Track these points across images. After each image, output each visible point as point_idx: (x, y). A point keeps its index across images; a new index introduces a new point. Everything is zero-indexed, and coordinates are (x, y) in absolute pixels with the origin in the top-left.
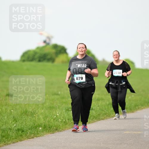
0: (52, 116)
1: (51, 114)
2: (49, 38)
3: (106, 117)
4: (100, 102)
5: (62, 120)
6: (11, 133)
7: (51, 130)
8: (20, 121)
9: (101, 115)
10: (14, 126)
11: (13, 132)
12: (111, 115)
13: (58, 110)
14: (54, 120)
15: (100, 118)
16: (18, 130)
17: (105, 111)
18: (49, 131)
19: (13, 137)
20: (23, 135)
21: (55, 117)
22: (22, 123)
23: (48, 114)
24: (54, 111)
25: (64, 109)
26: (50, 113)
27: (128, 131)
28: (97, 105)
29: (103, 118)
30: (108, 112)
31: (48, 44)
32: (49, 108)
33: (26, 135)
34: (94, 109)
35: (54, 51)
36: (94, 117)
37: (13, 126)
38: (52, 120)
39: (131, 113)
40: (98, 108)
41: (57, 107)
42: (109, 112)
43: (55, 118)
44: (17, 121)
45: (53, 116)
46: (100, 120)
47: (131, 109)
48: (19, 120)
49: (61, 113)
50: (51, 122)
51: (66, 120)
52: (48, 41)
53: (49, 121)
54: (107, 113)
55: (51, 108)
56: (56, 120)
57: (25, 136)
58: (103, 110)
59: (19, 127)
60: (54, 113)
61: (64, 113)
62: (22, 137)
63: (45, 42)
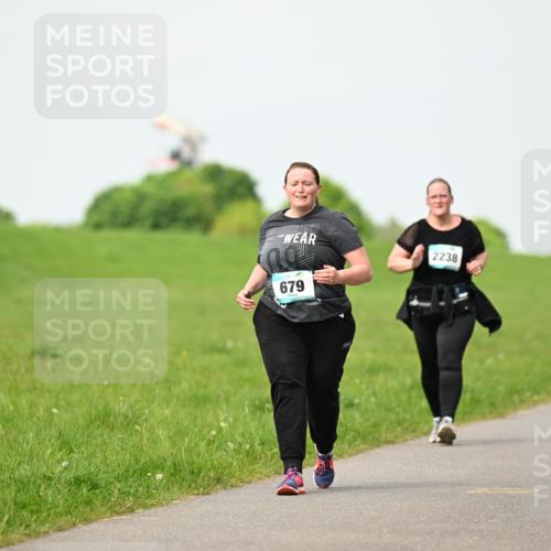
0: (200, 431)
1: (199, 421)
2: (191, 142)
3: (403, 433)
4: (380, 379)
5: (240, 444)
6: (50, 492)
7: (199, 481)
8: (83, 449)
9: (385, 427)
10: (61, 467)
11: (59, 491)
12: (421, 426)
13: (225, 407)
14: (208, 445)
15: (378, 439)
16: (78, 481)
17: (398, 413)
18: (190, 486)
19: (57, 507)
20: (94, 500)
21: (214, 433)
22: (93, 455)
23: (186, 424)
24: (211, 412)
25: (247, 403)
26: (196, 418)
27: (483, 486)
28: (367, 388)
29: (390, 437)
30: (408, 416)
31: (188, 164)
32: (190, 399)
33: (106, 501)
34: (359, 404)
35: (207, 189)
36: (359, 433)
37: (59, 469)
38: (203, 444)
39: (494, 418)
40: (373, 400)
41: (219, 395)
42: (412, 416)
43: (215, 436)
44: (71, 451)
45: (206, 430)
46: (378, 446)
47: (492, 405)
48: (79, 447)
49: (235, 420)
50: (199, 454)
51: (252, 446)
52: (186, 153)
53: (189, 450)
54: (405, 419)
55: (199, 401)
56: (216, 444)
57: (103, 505)
58: (389, 409)
59: (81, 472)
60: (210, 418)
61: (248, 419)
62: (91, 510)
63: (176, 156)
